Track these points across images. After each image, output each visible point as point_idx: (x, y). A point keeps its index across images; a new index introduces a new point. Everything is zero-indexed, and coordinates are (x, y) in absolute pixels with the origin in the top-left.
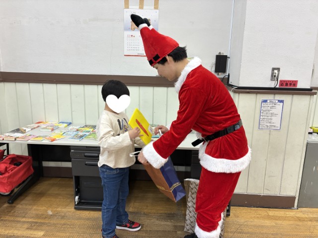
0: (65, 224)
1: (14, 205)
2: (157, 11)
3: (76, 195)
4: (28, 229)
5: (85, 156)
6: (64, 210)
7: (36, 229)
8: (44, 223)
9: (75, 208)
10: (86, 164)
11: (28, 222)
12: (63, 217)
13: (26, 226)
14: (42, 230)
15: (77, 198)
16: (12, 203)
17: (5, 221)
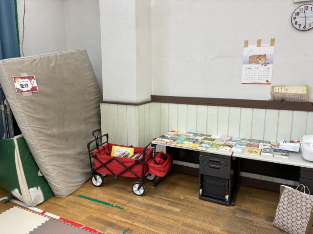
0: (193, 207)
1: (157, 188)
2: (273, 47)
3: (201, 189)
4: (169, 205)
5: (210, 160)
6: (191, 197)
7: (174, 206)
8: (179, 204)
9: (199, 198)
10: (210, 167)
11: (168, 201)
12: (191, 202)
13: (168, 203)
14: (179, 208)
15: (201, 190)
16: (156, 186)
17: (154, 197)
